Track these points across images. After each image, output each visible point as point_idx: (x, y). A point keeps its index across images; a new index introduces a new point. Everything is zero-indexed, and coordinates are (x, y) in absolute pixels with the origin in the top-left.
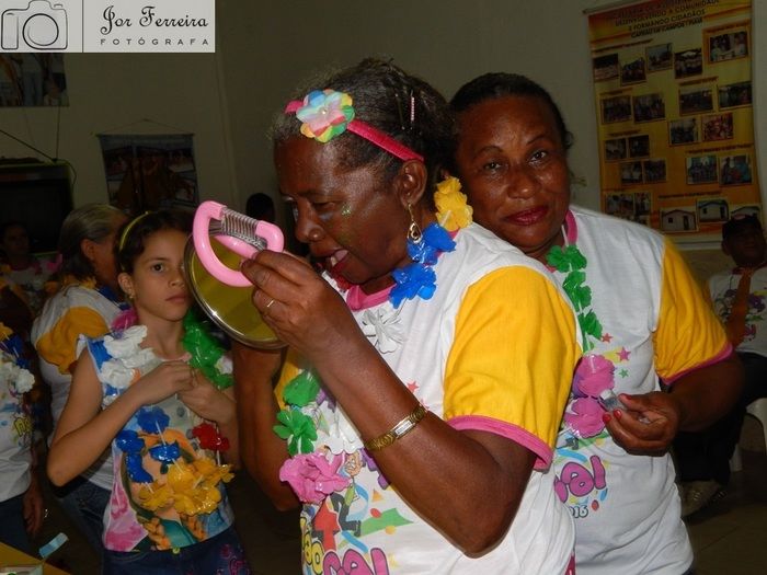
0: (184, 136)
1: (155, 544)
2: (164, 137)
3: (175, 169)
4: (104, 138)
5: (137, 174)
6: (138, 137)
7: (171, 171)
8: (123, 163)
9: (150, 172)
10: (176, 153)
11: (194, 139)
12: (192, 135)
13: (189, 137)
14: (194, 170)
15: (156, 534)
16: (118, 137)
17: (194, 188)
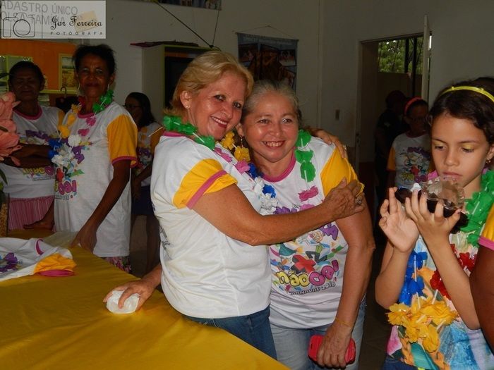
0: (292, 41)
1: (403, 356)
2: (280, 40)
3: (283, 63)
4: (240, 36)
5: (258, 63)
6: (262, 37)
7: (281, 65)
8: (250, 54)
9: (267, 63)
10: (285, 52)
11: (299, 43)
12: (297, 41)
13: (295, 42)
14: (296, 66)
15: (406, 349)
16: (250, 36)
17: (294, 79)
